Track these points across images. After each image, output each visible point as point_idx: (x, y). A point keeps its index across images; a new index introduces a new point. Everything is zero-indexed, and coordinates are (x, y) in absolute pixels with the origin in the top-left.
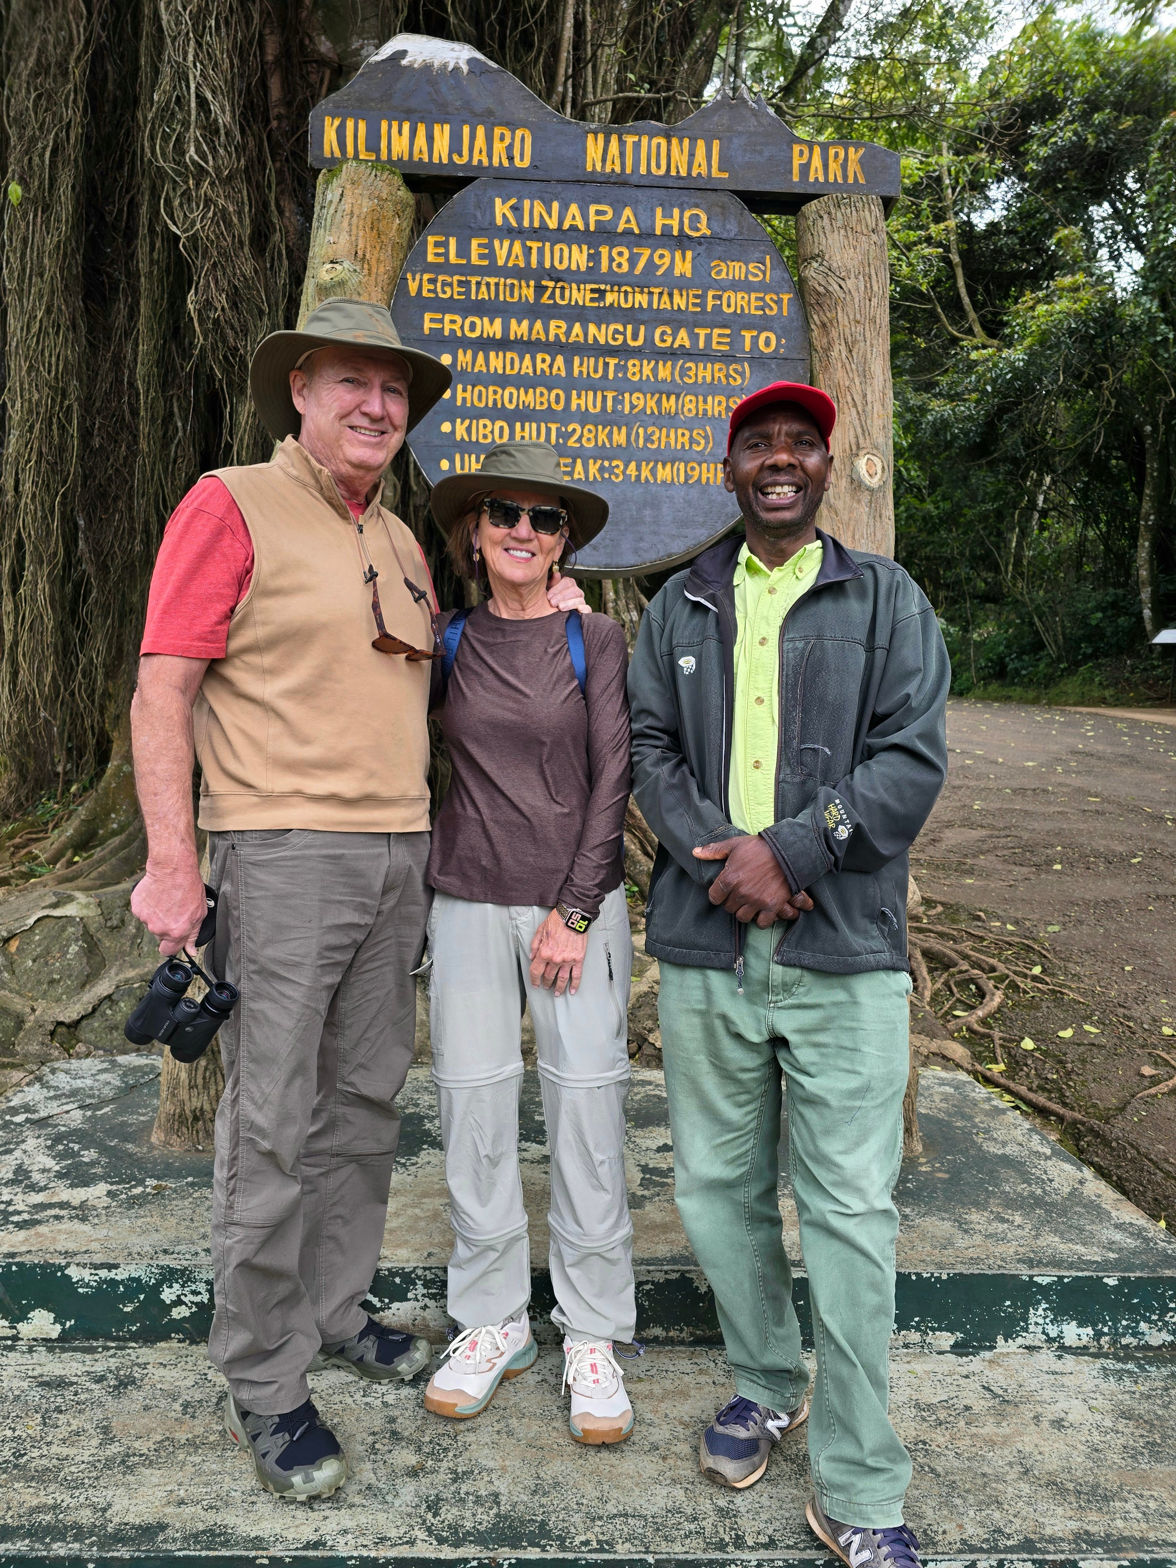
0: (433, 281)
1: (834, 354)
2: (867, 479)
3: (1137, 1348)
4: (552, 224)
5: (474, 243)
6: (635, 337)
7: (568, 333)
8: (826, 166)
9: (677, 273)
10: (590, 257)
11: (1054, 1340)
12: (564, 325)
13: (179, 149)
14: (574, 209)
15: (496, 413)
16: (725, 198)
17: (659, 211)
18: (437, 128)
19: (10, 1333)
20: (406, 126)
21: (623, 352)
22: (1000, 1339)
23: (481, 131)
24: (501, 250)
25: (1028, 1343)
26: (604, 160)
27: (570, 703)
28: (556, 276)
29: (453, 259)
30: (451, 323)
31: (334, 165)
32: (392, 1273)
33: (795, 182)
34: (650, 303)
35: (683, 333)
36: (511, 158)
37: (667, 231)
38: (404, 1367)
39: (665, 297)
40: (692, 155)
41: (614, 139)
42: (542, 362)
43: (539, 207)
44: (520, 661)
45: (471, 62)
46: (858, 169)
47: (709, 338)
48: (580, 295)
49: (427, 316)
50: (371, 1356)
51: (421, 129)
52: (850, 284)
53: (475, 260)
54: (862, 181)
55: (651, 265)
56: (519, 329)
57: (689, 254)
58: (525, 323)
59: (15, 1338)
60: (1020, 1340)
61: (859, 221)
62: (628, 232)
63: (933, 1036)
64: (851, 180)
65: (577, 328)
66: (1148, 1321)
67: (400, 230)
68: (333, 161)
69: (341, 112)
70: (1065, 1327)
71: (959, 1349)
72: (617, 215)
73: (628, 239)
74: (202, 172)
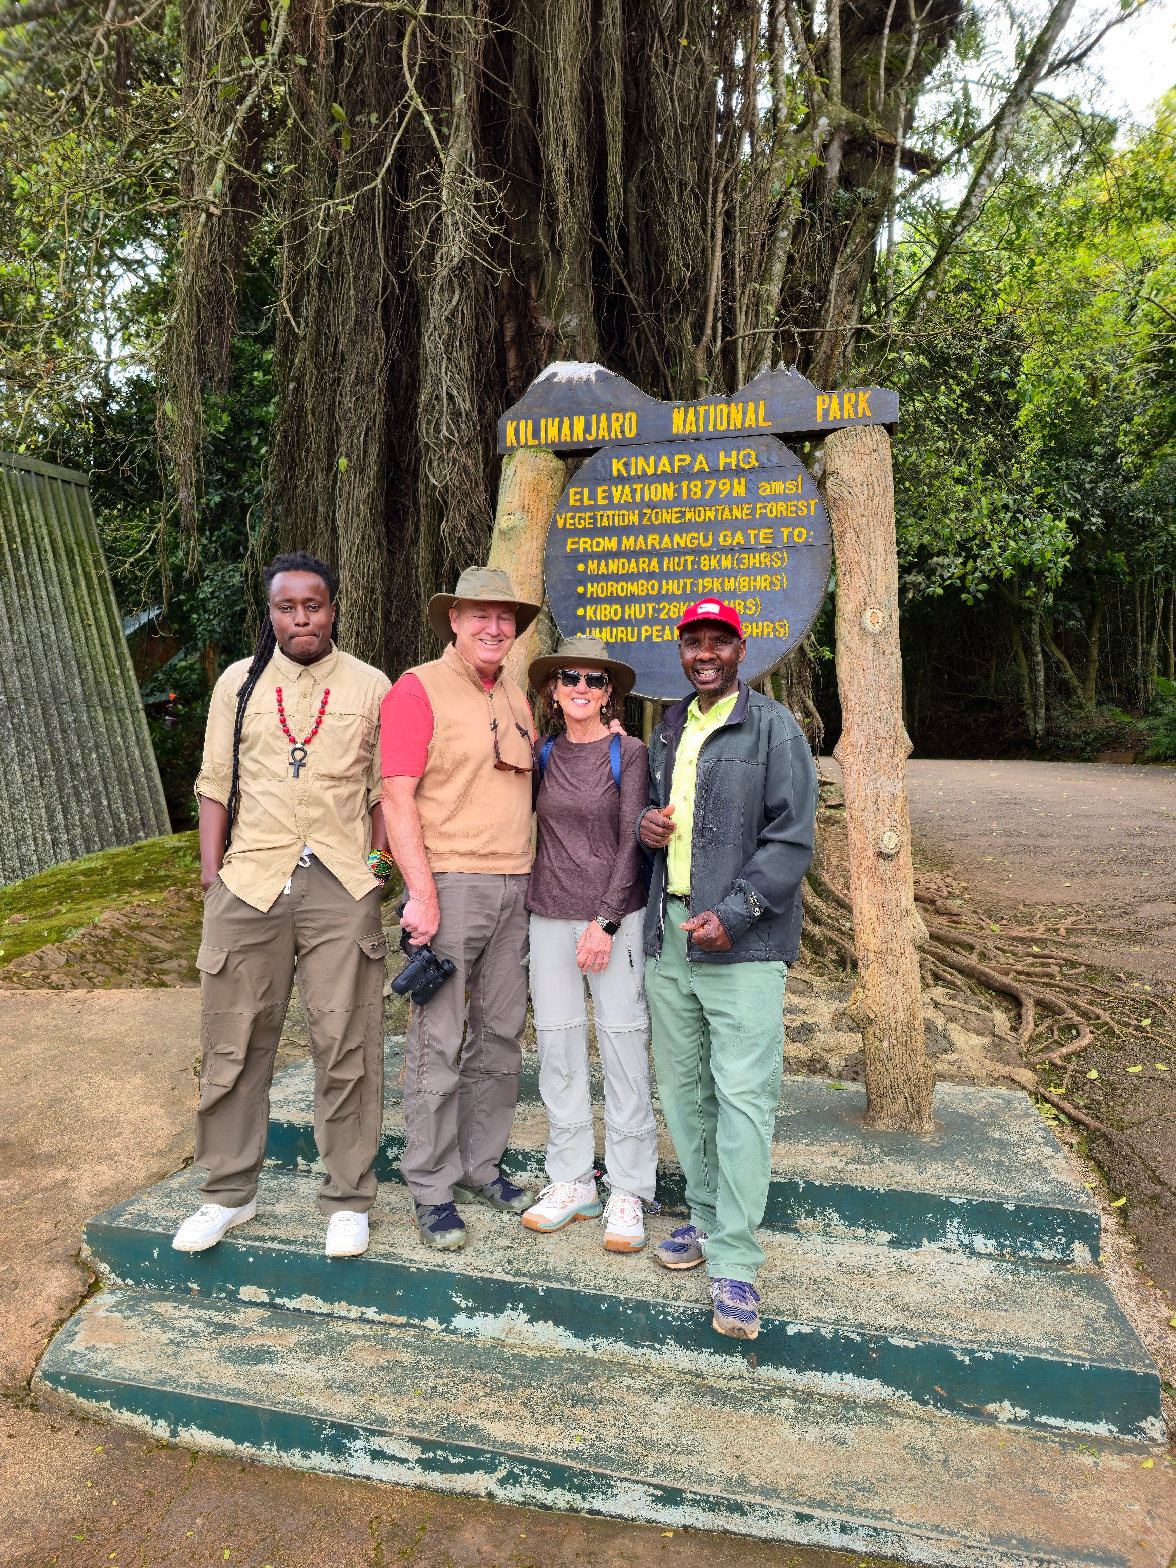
0: (573, 518)
1: (847, 540)
2: (871, 628)
3: (1032, 1260)
4: (650, 471)
5: (600, 490)
6: (706, 539)
7: (660, 543)
8: (841, 408)
9: (735, 494)
10: (675, 490)
11: (966, 1246)
12: (657, 537)
13: (438, 430)
14: (665, 460)
15: (611, 600)
16: (768, 440)
17: (722, 454)
18: (576, 419)
19: (306, 1168)
20: (557, 420)
21: (698, 552)
22: (925, 1241)
23: (603, 417)
24: (616, 492)
25: (946, 1246)
26: (684, 425)
27: (606, 795)
28: (652, 506)
29: (586, 501)
30: (585, 544)
31: (511, 451)
32: (518, 1153)
33: (818, 422)
34: (716, 516)
35: (739, 535)
36: (623, 432)
37: (727, 466)
38: (516, 1204)
39: (727, 512)
40: (745, 413)
41: (691, 410)
42: (643, 564)
43: (641, 461)
44: (580, 769)
45: (598, 373)
46: (866, 407)
47: (757, 536)
48: (668, 517)
49: (569, 541)
50: (498, 1195)
51: (566, 421)
52: (856, 490)
53: (600, 501)
54: (868, 414)
55: (717, 491)
56: (628, 543)
57: (743, 480)
58: (632, 539)
60: (940, 1244)
61: (863, 445)
62: (701, 471)
63: (1006, 1063)
64: (860, 415)
65: (667, 538)
66: (1041, 1240)
67: (553, 487)
68: (512, 448)
69: (517, 418)
70: (974, 1237)
71: (893, 1243)
72: (694, 459)
73: (701, 474)
74: (451, 442)
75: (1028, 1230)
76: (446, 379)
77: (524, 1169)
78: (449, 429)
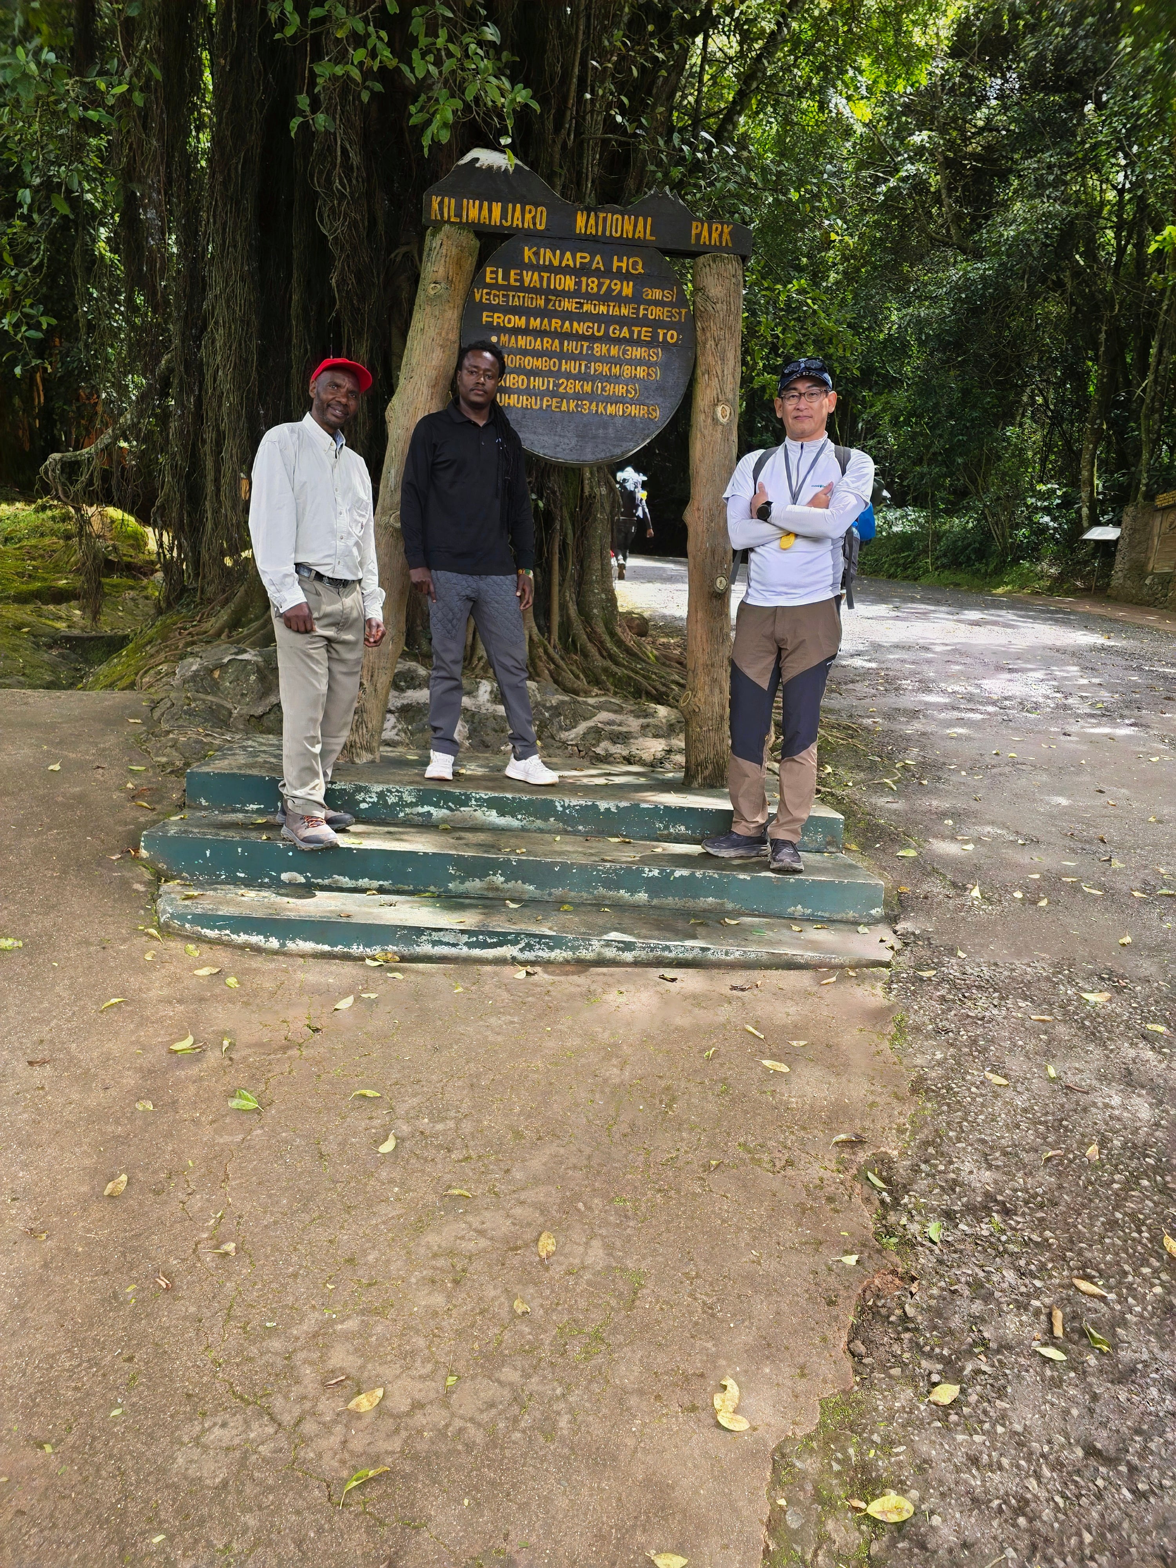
0: (488, 294)
1: (707, 346)
2: (721, 419)
4: (556, 263)
5: (512, 272)
6: (599, 330)
8: (710, 235)
9: (624, 294)
10: (576, 283)
12: (560, 322)
14: (568, 255)
15: (519, 371)
16: (653, 252)
17: (615, 258)
18: (494, 204)
20: (477, 203)
21: (592, 339)
23: (518, 207)
24: (527, 277)
26: (586, 227)
28: (557, 294)
29: (500, 281)
30: (497, 318)
31: (437, 225)
33: (692, 243)
34: (608, 311)
35: (625, 329)
37: (619, 270)
39: (617, 308)
40: (635, 226)
41: (592, 214)
42: (547, 343)
43: (549, 254)
45: (514, 166)
46: (729, 238)
47: (639, 332)
48: (568, 305)
49: (485, 314)
51: (486, 204)
52: (718, 306)
53: (512, 282)
54: (730, 244)
56: (535, 323)
57: (631, 284)
58: (538, 320)
61: (726, 270)
62: (598, 270)
64: (724, 244)
65: (567, 324)
67: (471, 263)
68: (436, 222)
69: (442, 193)
72: (592, 259)
73: (597, 273)
74: (343, 196)
78: (341, 183)
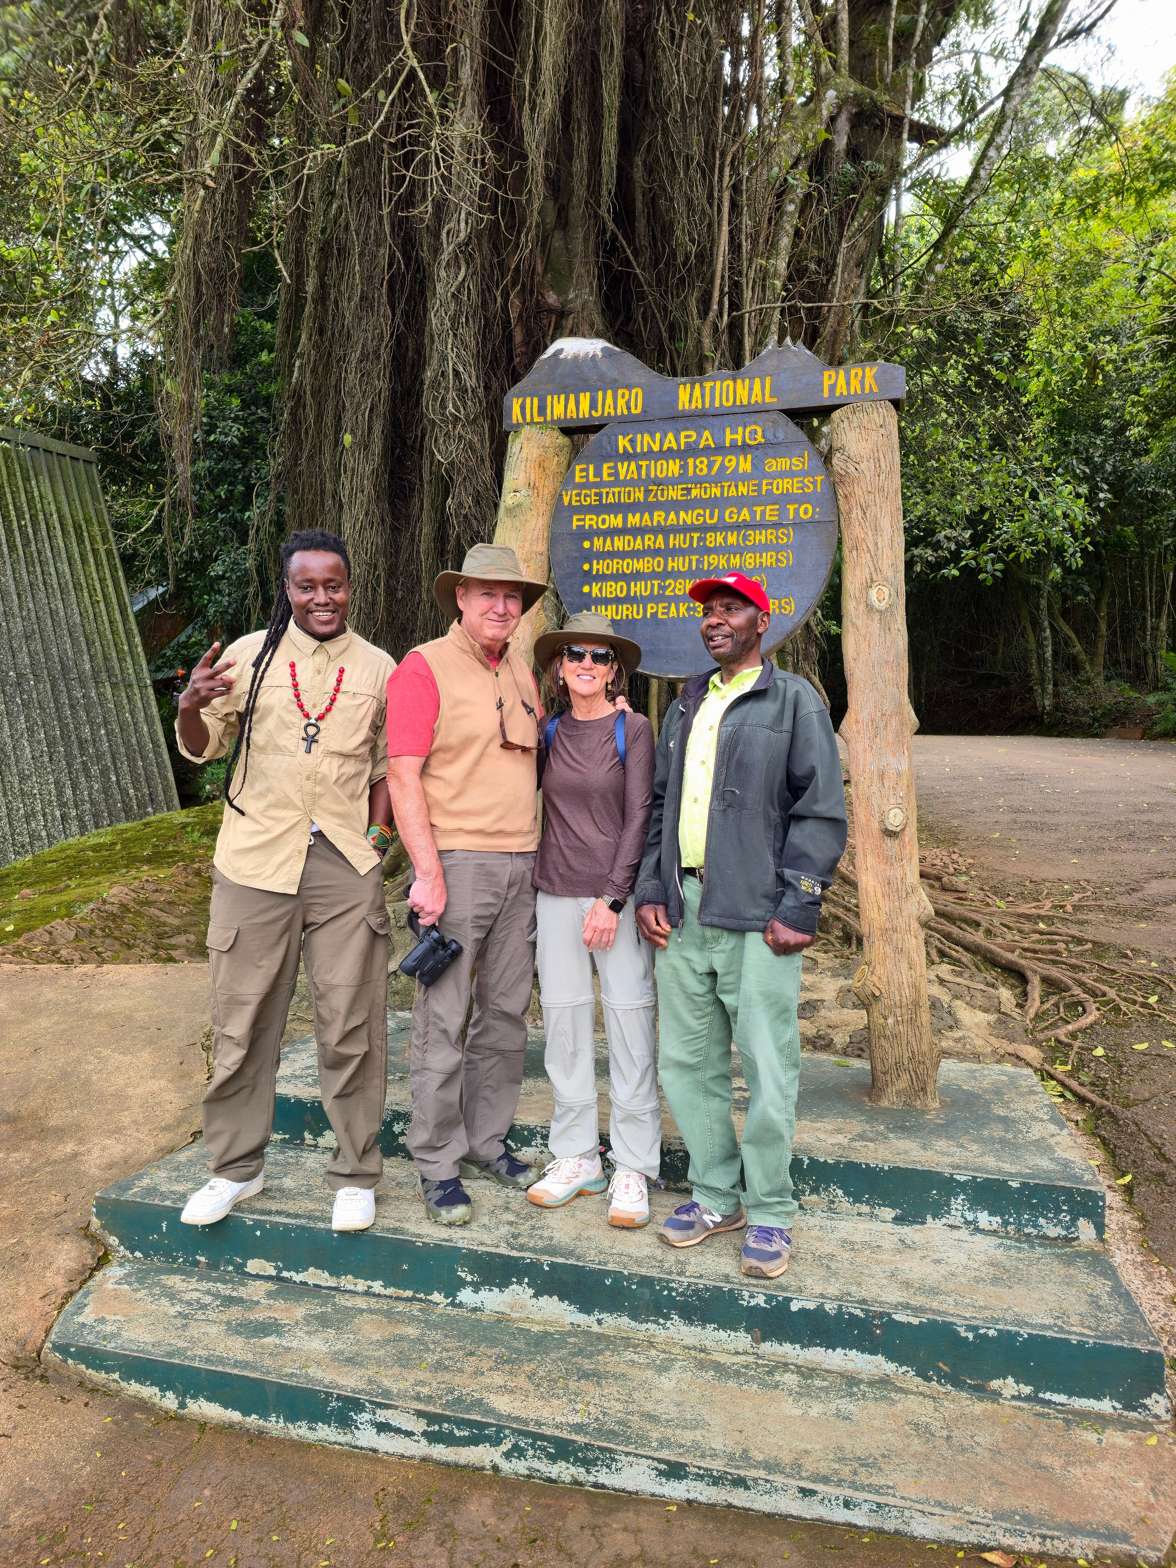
0: (578, 495)
1: (853, 516)
2: (877, 604)
4: (656, 448)
5: (605, 466)
6: (712, 516)
7: (666, 520)
8: (848, 384)
9: (741, 471)
10: (681, 467)
11: (971, 1223)
12: (663, 514)
13: (444, 406)
14: (670, 436)
15: (617, 577)
16: (775, 416)
17: (728, 430)
18: (582, 395)
19: (313, 1142)
20: (563, 397)
21: (704, 529)
22: (929, 1218)
23: (609, 393)
24: (622, 468)
25: (950, 1222)
26: (690, 401)
27: (612, 773)
28: (658, 482)
29: (591, 478)
30: (590, 521)
31: (517, 428)
32: (523, 1128)
33: (825, 398)
34: (722, 493)
35: (745, 511)
36: (629, 408)
37: (734, 442)
38: (521, 1179)
39: (733, 488)
40: (751, 389)
41: (697, 386)
42: (649, 541)
43: (647, 438)
44: (585, 746)
45: (604, 350)
46: (873, 382)
47: (763, 513)
48: (674, 493)
49: (575, 518)
50: (503, 1171)
51: (572, 397)
52: (863, 466)
53: (605, 477)
54: (875, 390)
55: (723, 467)
56: (634, 520)
57: (749, 457)
58: (638, 515)
59: (316, 1146)
60: (944, 1220)
61: (869, 421)
62: (707, 448)
63: (1012, 1040)
64: (867, 391)
65: (672, 515)
66: (1046, 1217)
67: (558, 464)
68: (519, 425)
69: (523, 395)
70: (979, 1214)
71: (897, 1220)
72: (700, 436)
73: (707, 451)
74: (457, 419)
75: (1032, 1207)
76: (452, 355)
77: (530, 1145)
78: (455, 405)
